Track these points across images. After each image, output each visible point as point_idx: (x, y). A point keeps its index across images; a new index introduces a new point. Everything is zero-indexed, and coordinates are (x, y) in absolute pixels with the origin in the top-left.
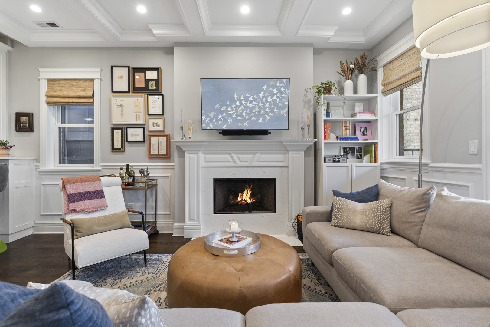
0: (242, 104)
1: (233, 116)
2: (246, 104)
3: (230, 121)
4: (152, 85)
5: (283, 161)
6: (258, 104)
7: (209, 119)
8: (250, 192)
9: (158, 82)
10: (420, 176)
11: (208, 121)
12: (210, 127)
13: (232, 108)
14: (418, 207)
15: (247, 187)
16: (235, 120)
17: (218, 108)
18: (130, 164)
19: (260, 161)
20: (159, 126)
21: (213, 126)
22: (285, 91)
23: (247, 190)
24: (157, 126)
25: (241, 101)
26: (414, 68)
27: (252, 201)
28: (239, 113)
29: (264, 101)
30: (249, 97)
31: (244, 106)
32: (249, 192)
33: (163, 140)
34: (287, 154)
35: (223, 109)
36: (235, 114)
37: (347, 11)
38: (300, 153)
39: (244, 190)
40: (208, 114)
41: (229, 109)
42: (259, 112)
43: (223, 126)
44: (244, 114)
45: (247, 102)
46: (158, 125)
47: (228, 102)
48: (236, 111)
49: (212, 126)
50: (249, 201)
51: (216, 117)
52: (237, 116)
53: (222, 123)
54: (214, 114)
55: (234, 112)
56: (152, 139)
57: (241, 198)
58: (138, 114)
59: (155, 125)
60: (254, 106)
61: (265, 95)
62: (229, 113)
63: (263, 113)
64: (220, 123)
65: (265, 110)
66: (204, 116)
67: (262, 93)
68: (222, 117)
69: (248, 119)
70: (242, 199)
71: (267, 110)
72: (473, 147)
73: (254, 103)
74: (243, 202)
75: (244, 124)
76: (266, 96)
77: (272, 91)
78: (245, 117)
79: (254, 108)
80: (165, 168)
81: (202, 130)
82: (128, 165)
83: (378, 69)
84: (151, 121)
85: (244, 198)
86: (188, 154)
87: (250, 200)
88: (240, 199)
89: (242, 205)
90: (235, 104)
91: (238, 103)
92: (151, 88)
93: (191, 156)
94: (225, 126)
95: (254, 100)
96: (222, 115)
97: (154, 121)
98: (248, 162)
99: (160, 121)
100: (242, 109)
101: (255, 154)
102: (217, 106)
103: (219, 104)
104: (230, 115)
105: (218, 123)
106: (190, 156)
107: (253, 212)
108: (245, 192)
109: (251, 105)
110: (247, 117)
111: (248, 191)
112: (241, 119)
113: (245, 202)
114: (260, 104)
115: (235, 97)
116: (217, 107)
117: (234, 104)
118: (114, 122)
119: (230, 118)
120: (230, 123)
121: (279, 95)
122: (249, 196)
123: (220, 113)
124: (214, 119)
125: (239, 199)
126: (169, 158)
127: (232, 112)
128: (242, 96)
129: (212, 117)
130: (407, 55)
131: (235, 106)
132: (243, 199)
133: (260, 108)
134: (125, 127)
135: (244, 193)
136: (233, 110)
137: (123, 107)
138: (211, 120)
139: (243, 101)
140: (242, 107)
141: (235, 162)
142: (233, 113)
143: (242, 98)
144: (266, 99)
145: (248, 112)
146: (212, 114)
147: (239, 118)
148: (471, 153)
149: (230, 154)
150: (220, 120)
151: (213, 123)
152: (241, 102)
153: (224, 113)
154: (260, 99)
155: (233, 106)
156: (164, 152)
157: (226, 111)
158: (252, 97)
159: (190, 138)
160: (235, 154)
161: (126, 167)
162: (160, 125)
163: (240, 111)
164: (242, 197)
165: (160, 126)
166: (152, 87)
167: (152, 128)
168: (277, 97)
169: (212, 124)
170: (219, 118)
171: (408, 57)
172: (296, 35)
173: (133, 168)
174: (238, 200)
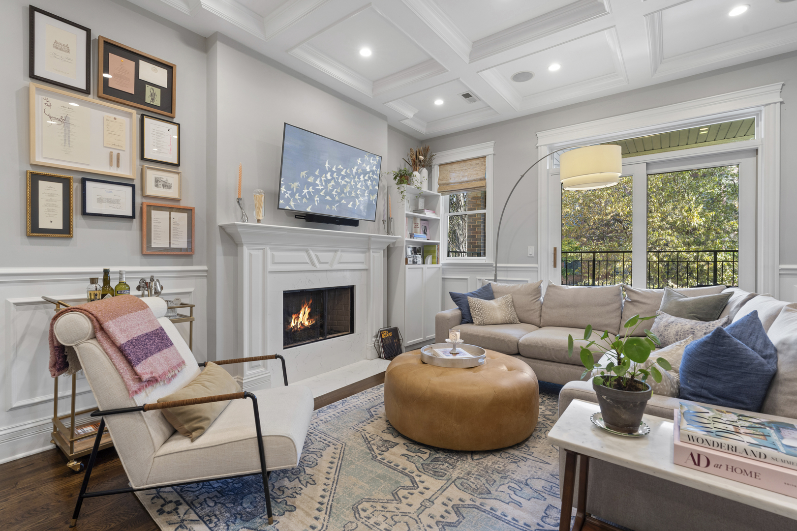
0: (333, 178)
1: (321, 194)
2: (338, 179)
3: (317, 200)
4: (153, 95)
5: (363, 263)
6: (350, 182)
7: (290, 192)
8: (309, 311)
9: (168, 94)
10: (496, 276)
11: (288, 195)
12: (290, 206)
13: (321, 180)
14: (536, 297)
15: (305, 303)
16: (323, 201)
17: (305, 177)
18: (112, 269)
19: (341, 261)
20: (169, 187)
21: (294, 204)
22: (376, 171)
23: (305, 308)
24: (164, 186)
25: (332, 173)
26: (479, 177)
27: (312, 322)
28: (328, 190)
29: (357, 179)
30: (342, 170)
31: (335, 181)
32: (307, 311)
33: (181, 219)
34: (368, 254)
35: (310, 181)
36: (324, 191)
37: (439, 102)
38: (379, 252)
39: (300, 309)
40: (290, 184)
41: (318, 182)
42: (350, 193)
43: (308, 207)
44: (334, 193)
45: (339, 177)
46: (166, 186)
47: (318, 171)
48: (326, 187)
49: (292, 205)
50: (307, 323)
51: (300, 191)
52: (326, 194)
53: (306, 201)
54: (298, 186)
55: (323, 187)
56: (155, 214)
57: (296, 321)
58: (115, 152)
59: (160, 184)
60: (346, 183)
61: (358, 171)
62: (317, 187)
63: (354, 195)
64: (304, 202)
65: (356, 192)
66: (284, 186)
67: (356, 167)
68: (307, 192)
69: (338, 202)
70: (297, 323)
71: (359, 192)
72: (531, 251)
73: (346, 179)
74: (299, 327)
75: (332, 207)
76: (359, 173)
77: (366, 167)
78: (335, 198)
79: (345, 186)
80: (181, 275)
81: (278, 208)
82: (106, 272)
83: (433, 166)
84: (151, 175)
85: (300, 320)
86: (248, 249)
87: (309, 321)
88: (295, 323)
89: (297, 331)
90: (326, 177)
91: (329, 176)
92: (152, 103)
93: (253, 252)
94: (310, 207)
95: (347, 175)
96: (308, 189)
97: (159, 177)
98: (328, 263)
99: (171, 178)
100: (333, 185)
101: (336, 251)
102: (303, 174)
103: (305, 172)
104: (318, 191)
105: (301, 200)
106: (251, 252)
107: (328, 337)
108: (302, 312)
109: (343, 182)
110: (337, 198)
111: (307, 309)
112: (331, 199)
113: (302, 327)
114: (352, 183)
115: (327, 165)
116: (303, 176)
117: (324, 175)
118: (39, 159)
119: (317, 196)
120: (316, 204)
121: (371, 175)
122: (307, 316)
123: (306, 186)
124: (297, 194)
125: (293, 324)
126: (190, 256)
127: (320, 187)
128: (335, 167)
129: (295, 189)
130: (470, 163)
131: (325, 179)
132: (299, 322)
133: (351, 187)
134: (80, 177)
135: (299, 314)
136: (322, 185)
137: (71, 126)
138: (293, 195)
139: (335, 174)
140: (333, 183)
141: (313, 264)
142: (322, 189)
143: (334, 169)
144: (359, 178)
145: (338, 191)
146: (295, 185)
147: (328, 198)
148: (530, 256)
149: (307, 251)
150: (305, 196)
151: (295, 200)
152: (332, 175)
153: (311, 187)
154: (353, 176)
155: (323, 179)
156: (181, 242)
157: (314, 185)
158: (345, 170)
159: (259, 221)
160: (313, 250)
161: (101, 277)
162: (172, 186)
163: (330, 188)
164: (298, 320)
165: (172, 188)
166: (153, 99)
167: (152, 190)
168: (369, 177)
169: (293, 202)
170: (303, 194)
171: (471, 165)
172: (384, 103)
173: (126, 278)
174: (292, 326)
